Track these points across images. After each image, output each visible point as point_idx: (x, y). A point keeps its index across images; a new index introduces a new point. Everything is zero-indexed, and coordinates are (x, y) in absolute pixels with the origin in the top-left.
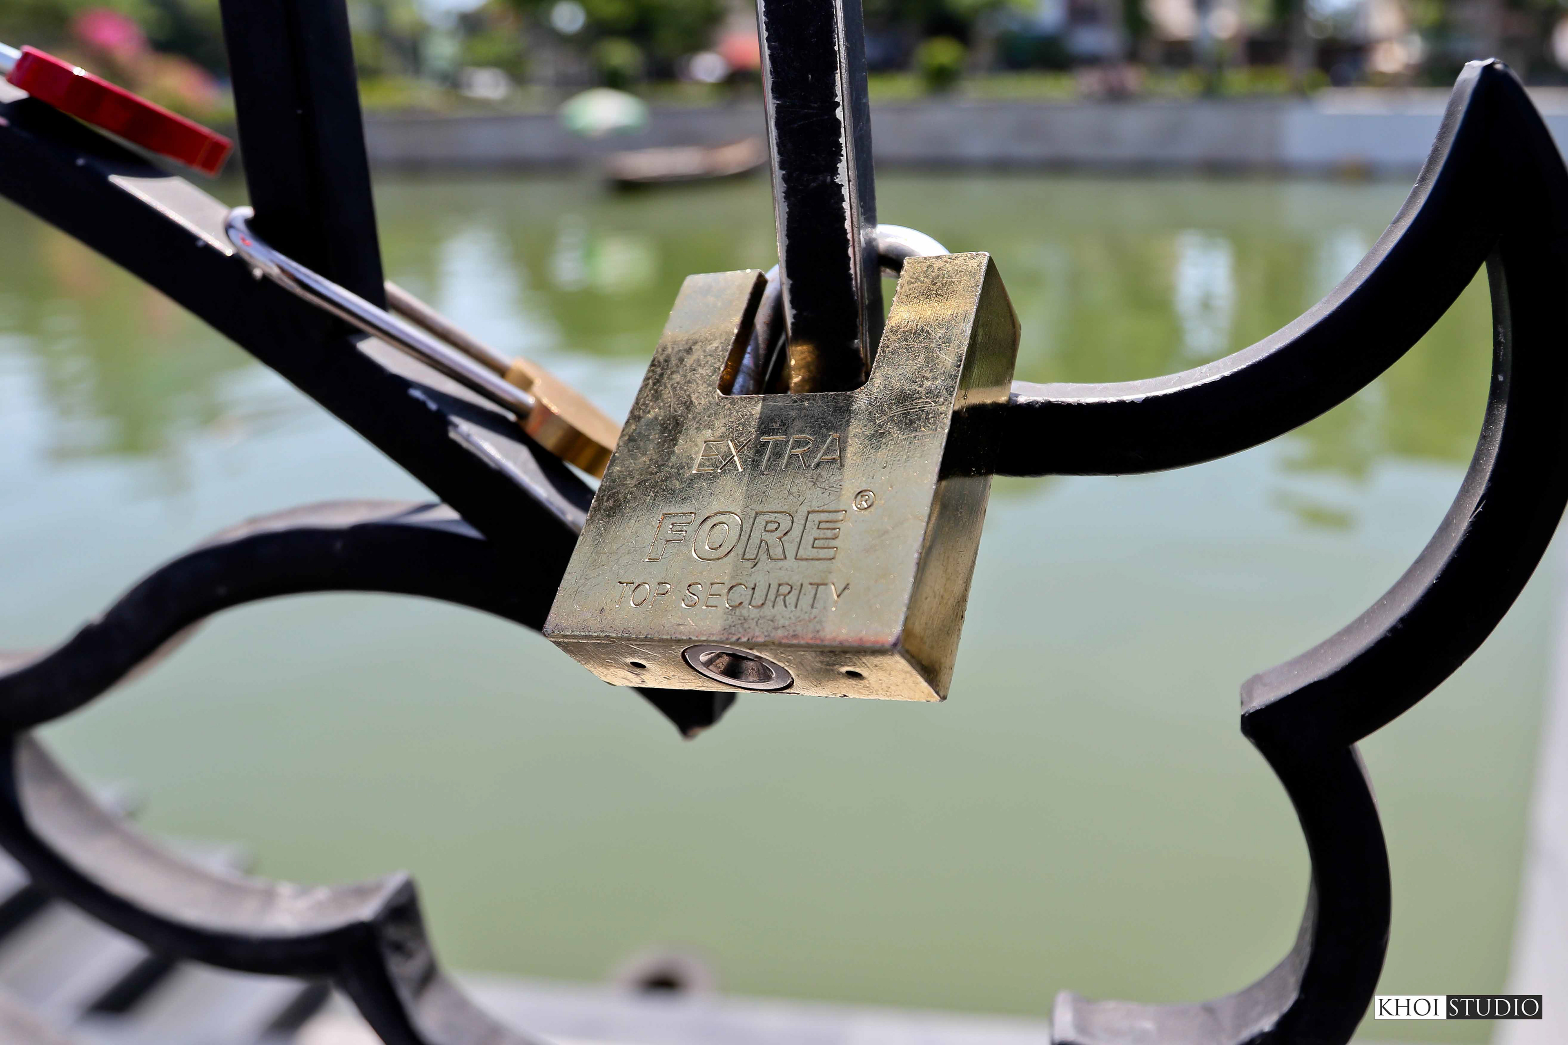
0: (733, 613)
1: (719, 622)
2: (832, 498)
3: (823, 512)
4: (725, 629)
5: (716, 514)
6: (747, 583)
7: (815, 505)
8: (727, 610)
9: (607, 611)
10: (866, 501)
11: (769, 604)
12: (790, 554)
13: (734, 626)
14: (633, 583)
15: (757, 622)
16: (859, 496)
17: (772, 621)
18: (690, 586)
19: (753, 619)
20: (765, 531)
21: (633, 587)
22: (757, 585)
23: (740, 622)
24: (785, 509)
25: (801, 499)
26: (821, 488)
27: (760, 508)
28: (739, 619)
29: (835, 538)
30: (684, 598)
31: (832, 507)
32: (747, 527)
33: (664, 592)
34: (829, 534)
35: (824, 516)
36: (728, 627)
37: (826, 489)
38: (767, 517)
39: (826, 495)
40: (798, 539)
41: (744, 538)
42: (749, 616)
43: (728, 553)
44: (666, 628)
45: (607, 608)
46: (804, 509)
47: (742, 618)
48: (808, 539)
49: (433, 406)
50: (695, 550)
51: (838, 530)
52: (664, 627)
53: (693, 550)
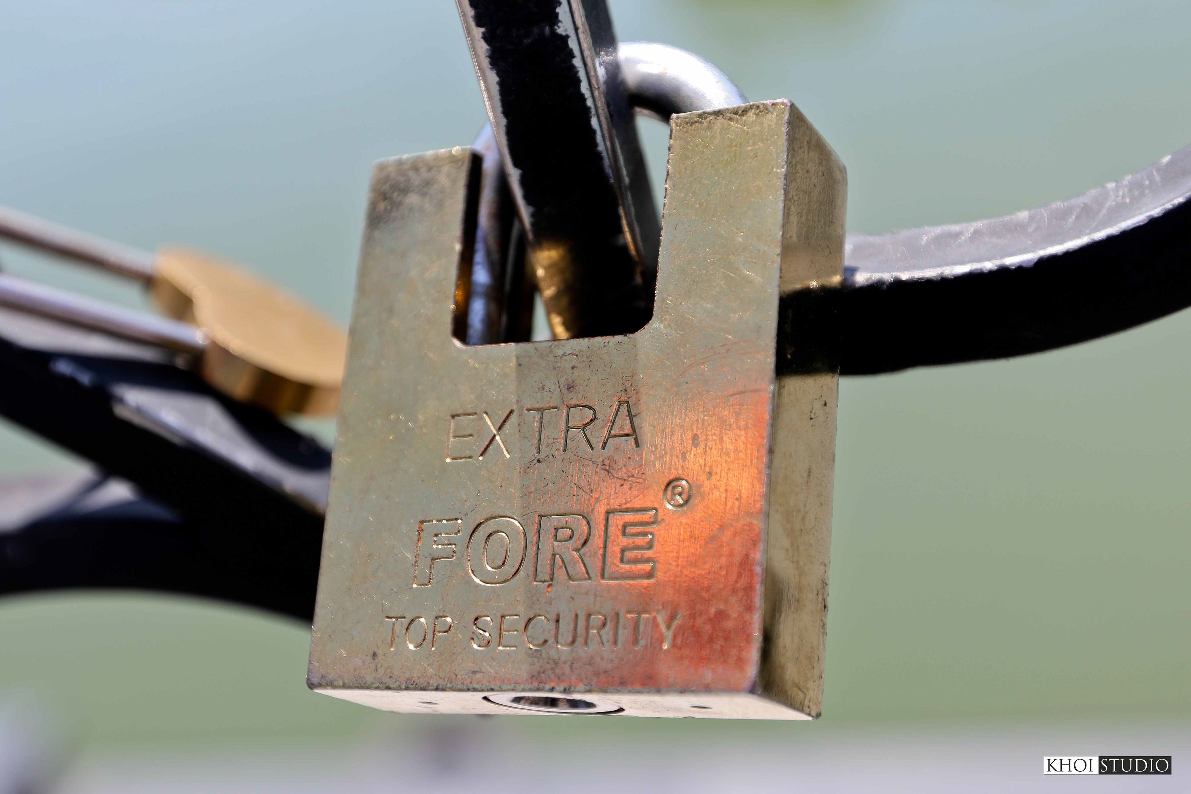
0: (539, 655)
1: (523, 667)
2: (635, 493)
3: (627, 510)
4: (533, 677)
5: (488, 520)
6: (548, 614)
7: (615, 503)
8: (530, 651)
9: (380, 658)
10: (680, 494)
11: (580, 640)
12: (595, 571)
13: (544, 673)
14: (404, 617)
15: (571, 667)
16: (670, 488)
17: (590, 664)
18: (476, 619)
19: (565, 663)
20: (556, 540)
21: (405, 622)
22: (561, 616)
23: (549, 666)
24: (576, 508)
25: (595, 495)
26: (617, 478)
27: (543, 510)
28: (548, 663)
29: (650, 546)
30: (472, 637)
31: (637, 503)
32: (532, 537)
33: (447, 628)
34: (640, 541)
35: (629, 517)
36: (536, 674)
37: (625, 480)
38: (556, 520)
39: (626, 487)
40: (601, 551)
41: (531, 551)
42: (559, 659)
43: (515, 574)
44: (459, 677)
45: (379, 652)
46: (601, 509)
47: (551, 661)
48: (614, 549)
49: (85, 378)
50: (472, 571)
51: (650, 536)
52: (456, 675)
53: (470, 571)
